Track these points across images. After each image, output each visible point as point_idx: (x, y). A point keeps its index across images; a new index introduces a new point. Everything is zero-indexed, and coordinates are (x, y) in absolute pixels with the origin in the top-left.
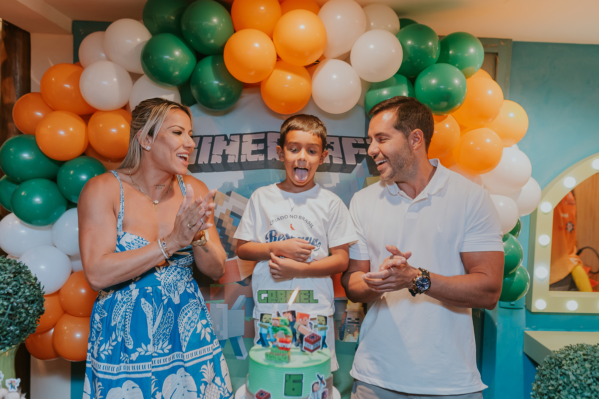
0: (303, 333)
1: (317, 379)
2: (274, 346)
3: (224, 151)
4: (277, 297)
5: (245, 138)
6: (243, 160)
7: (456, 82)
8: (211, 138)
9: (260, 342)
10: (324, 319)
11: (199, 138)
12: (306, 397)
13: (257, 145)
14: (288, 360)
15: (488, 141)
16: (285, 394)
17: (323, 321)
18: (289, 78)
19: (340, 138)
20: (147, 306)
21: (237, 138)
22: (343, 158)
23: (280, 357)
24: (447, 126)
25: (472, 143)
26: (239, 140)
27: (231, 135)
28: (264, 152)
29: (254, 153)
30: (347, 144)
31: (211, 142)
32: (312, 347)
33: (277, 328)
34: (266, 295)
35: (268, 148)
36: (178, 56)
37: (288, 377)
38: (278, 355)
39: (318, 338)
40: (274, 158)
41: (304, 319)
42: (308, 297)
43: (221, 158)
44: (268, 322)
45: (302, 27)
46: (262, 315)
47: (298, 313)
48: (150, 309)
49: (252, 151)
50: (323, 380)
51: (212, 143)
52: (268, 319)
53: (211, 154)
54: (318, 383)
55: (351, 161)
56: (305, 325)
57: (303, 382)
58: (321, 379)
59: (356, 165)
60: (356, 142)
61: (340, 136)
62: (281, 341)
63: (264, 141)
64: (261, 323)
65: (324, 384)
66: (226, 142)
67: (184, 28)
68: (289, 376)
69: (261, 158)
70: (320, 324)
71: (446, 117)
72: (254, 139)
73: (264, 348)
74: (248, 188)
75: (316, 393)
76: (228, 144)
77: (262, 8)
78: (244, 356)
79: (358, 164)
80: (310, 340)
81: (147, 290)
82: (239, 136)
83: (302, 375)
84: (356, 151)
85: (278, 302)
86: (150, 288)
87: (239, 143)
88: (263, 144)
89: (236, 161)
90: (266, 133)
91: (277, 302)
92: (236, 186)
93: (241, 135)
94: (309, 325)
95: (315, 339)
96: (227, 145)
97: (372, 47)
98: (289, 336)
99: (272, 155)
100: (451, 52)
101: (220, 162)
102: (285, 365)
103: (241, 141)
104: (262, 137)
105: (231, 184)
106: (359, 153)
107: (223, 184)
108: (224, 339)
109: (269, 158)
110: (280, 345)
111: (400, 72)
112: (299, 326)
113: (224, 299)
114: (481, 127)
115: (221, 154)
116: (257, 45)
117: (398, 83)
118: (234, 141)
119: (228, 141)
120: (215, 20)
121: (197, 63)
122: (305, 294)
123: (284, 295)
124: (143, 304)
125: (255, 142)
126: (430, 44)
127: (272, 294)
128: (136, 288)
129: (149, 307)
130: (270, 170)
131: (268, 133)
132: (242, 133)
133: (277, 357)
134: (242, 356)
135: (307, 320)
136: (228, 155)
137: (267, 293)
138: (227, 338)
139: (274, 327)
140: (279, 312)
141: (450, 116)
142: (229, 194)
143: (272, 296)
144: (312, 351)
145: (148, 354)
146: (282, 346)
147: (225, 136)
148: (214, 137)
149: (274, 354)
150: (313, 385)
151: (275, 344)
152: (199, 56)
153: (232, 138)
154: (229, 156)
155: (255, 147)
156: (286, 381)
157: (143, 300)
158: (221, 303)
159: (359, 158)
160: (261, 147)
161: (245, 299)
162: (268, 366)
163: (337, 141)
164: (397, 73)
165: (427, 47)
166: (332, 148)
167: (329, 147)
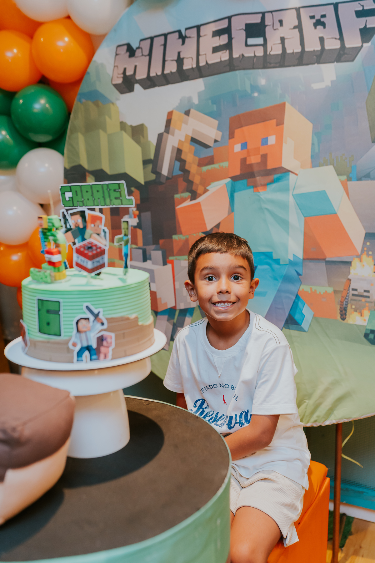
3: (179, 53)
4: (82, 197)
5: (203, 30)
6: (202, 64)
8: (164, 38)
11: (149, 40)
13: (218, 37)
16: (40, 331)
19: (336, 5)
21: (194, 32)
22: (341, 38)
26: (196, 35)
27: (187, 29)
28: (228, 46)
29: (216, 50)
30: (347, 14)
31: (163, 43)
34: (71, 194)
35: (233, 40)
40: (241, 53)
42: (119, 194)
43: (176, 64)
47: (89, 214)
49: (213, 48)
50: (101, 317)
51: (165, 45)
53: (164, 61)
54: (88, 318)
55: (353, 41)
56: (98, 234)
57: (61, 313)
58: (96, 315)
59: (362, 46)
60: (361, 8)
61: (334, 2)
63: (227, 31)
66: (181, 40)
68: (43, 302)
69: (224, 56)
72: (214, 30)
74: (210, 102)
75: (84, 336)
76: (183, 43)
79: (365, 45)
80: (86, 252)
82: (196, 29)
83: (59, 302)
84: (362, 22)
85: (85, 204)
87: (195, 40)
88: (227, 35)
89: (194, 66)
90: (229, 18)
92: (196, 101)
93: (198, 27)
95: (95, 252)
96: (182, 45)
99: (238, 50)
101: (174, 70)
103: (199, 36)
104: (224, 25)
105: (190, 99)
106: (366, 26)
107: (181, 100)
109: (236, 55)
115: (176, 58)
118: (190, 37)
119: (183, 38)
122: (114, 191)
123: (90, 191)
125: (218, 33)
127: (76, 191)
130: (237, 72)
131: (233, 18)
132: (199, 24)
136: (184, 58)
137: (71, 190)
142: (187, 113)
143: (77, 195)
144: (90, 271)
147: (179, 32)
148: (165, 36)
150: (78, 321)
153: (188, 33)
154: (185, 60)
155: (216, 42)
159: (367, 34)
160: (224, 40)
163: (330, 11)
166: (323, 24)
167: (319, 23)
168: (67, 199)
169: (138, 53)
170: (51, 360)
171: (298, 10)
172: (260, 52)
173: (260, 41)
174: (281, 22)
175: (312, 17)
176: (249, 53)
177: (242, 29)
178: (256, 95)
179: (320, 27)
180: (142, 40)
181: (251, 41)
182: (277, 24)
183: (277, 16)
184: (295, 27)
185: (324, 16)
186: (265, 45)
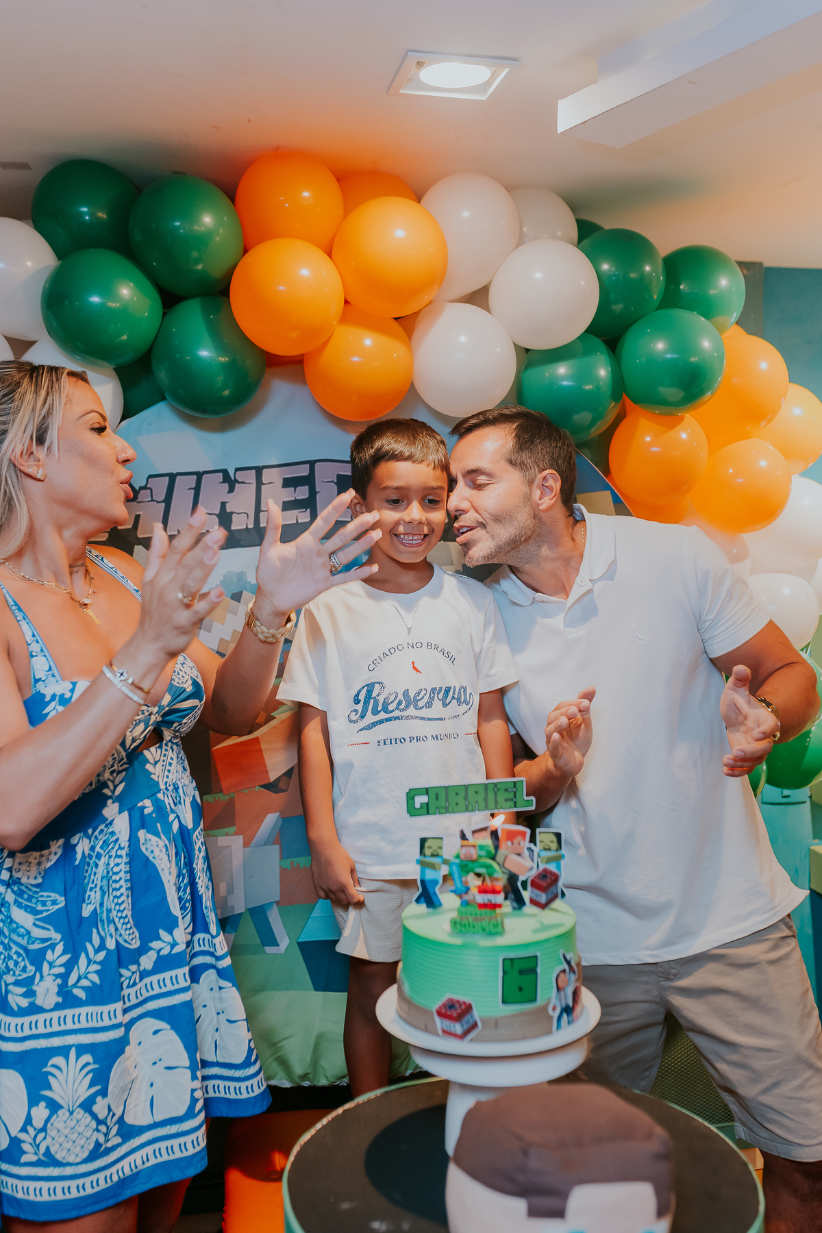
0: (515, 870)
1: (562, 963)
2: (466, 903)
3: (223, 505)
4: (447, 800)
5: (267, 475)
7: (706, 344)
8: (195, 477)
9: (422, 900)
10: (555, 839)
11: (167, 478)
12: (544, 1002)
13: (293, 489)
14: (498, 930)
15: (763, 463)
16: (504, 1002)
17: (552, 842)
18: (368, 342)
20: (155, 844)
21: (250, 476)
23: (485, 924)
24: (684, 436)
25: (731, 471)
26: (254, 481)
27: (237, 470)
28: (310, 503)
29: (287, 506)
31: (194, 486)
32: (543, 898)
33: (471, 865)
34: (424, 799)
35: (318, 496)
36: (127, 298)
37: (509, 963)
38: (476, 919)
39: (553, 878)
41: (516, 841)
42: (512, 795)
43: (217, 520)
44: (437, 855)
45: (400, 233)
46: (423, 841)
47: (502, 829)
48: (161, 851)
49: (284, 502)
50: (573, 964)
51: (197, 489)
52: (435, 847)
54: (564, 971)
56: (519, 855)
57: (539, 971)
58: (569, 963)
62: (483, 891)
63: (309, 480)
64: (422, 858)
65: (574, 972)
66: (227, 485)
67: (137, 237)
68: (510, 961)
69: (304, 516)
70: (545, 849)
71: (682, 419)
72: (285, 477)
73: (431, 910)
75: (562, 993)
76: (231, 490)
77: (306, 194)
78: (281, 946)
80: (541, 883)
81: (144, 807)
82: (254, 471)
83: (536, 957)
85: (451, 810)
86: (147, 802)
87: (254, 487)
88: (307, 487)
89: (251, 526)
90: (312, 464)
91: (448, 812)
93: (259, 470)
94: (526, 853)
95: (549, 881)
96: (228, 492)
97: (538, 275)
98: (497, 879)
100: (681, 287)
102: (500, 941)
103: (259, 483)
104: (304, 471)
105: (241, 576)
107: (224, 576)
108: (236, 913)
110: (482, 898)
111: (592, 330)
112: (506, 857)
113: (233, 824)
114: (746, 436)
115: (218, 512)
116: (305, 272)
117: (587, 352)
118: (243, 483)
119: (230, 482)
120: (207, 220)
121: (164, 314)
122: (506, 790)
123: (462, 794)
124: (143, 844)
125: (288, 483)
126: (648, 268)
127: (437, 795)
128: (120, 812)
129: (158, 846)
131: (317, 464)
132: (261, 465)
133: (478, 925)
134: (278, 945)
135: (522, 843)
136: (232, 513)
137: (427, 793)
138: (244, 911)
139: (464, 863)
140: (465, 832)
141: (688, 416)
142: (237, 597)
143: (437, 799)
144: (543, 906)
145: (177, 949)
146: (486, 902)
147: (225, 472)
148: (199, 475)
149: (471, 920)
150: (558, 976)
151: (467, 897)
152: (170, 299)
153: (240, 476)
154: (234, 515)
155: (289, 495)
156: (504, 973)
157: (142, 834)
158: (227, 834)
160: (303, 493)
161: (280, 822)
162: (464, 946)
164: (585, 331)
165: (643, 276)
168: (418, 805)
169: (144, 495)
170: (525, 1038)
177: (333, 482)
180: (151, 476)
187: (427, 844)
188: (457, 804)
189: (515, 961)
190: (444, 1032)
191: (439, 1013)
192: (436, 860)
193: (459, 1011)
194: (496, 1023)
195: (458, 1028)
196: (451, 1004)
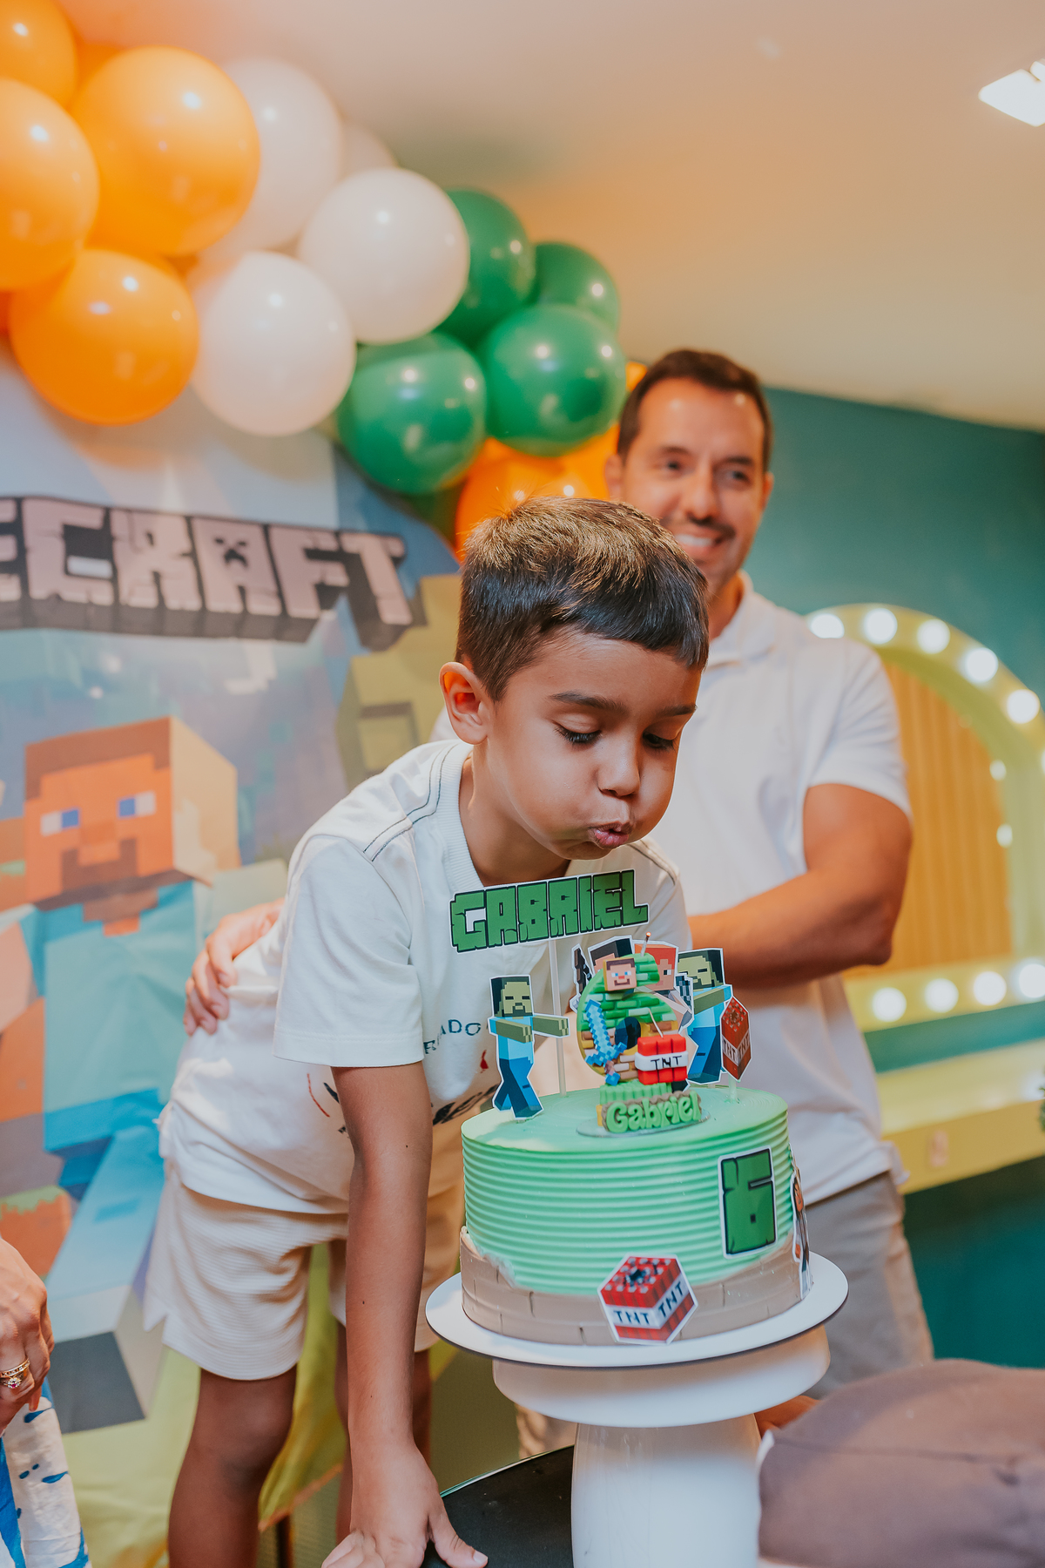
2: (618, 1080)
4: (517, 915)
9: (507, 1100)
10: (707, 965)
14: (694, 1116)
16: (729, 1250)
17: (703, 970)
19: (266, 529)
22: (280, 595)
23: (671, 1105)
28: (16, 567)
30: (289, 549)
32: (736, 1056)
33: (621, 1004)
35: (30, 555)
37: (731, 1168)
38: (653, 1102)
39: (742, 1018)
40: (52, 590)
42: (617, 900)
52: (519, 997)
55: (303, 605)
57: (773, 1179)
59: (320, 616)
60: (314, 545)
61: (263, 522)
63: (12, 530)
64: (499, 1020)
68: (731, 1165)
69: (9, 590)
70: (695, 986)
79: (324, 614)
80: (731, 1026)
83: (769, 1151)
84: (316, 572)
85: (524, 935)
88: (10, 540)
90: (19, 502)
91: (518, 938)
95: (739, 1025)
98: (669, 1026)
99: (47, 580)
106: (324, 579)
122: (608, 892)
123: (542, 903)
127: (502, 904)
131: (28, 502)
133: (658, 1111)
137: (485, 903)
139: (611, 999)
143: (502, 913)
144: (737, 1072)
149: (645, 1102)
156: (725, 1191)
159: (326, 595)
160: (4, 549)
163: (255, 537)
166: (243, 560)
167: (232, 555)
168: (470, 928)
171: (189, 520)
172: (103, 596)
173: (101, 568)
174: (150, 537)
175: (219, 541)
176: (74, 592)
177: (55, 534)
178: (96, 693)
179: (236, 565)
181: (79, 565)
182: (142, 541)
183: (142, 523)
184: (185, 555)
185: (243, 544)
186: (114, 579)
187: (505, 993)
188: (533, 922)
189: (739, 1162)
190: (623, 1330)
191: (611, 1297)
192: (524, 1022)
193: (653, 1280)
194: (719, 1292)
195: (655, 1318)
196: (636, 1272)
